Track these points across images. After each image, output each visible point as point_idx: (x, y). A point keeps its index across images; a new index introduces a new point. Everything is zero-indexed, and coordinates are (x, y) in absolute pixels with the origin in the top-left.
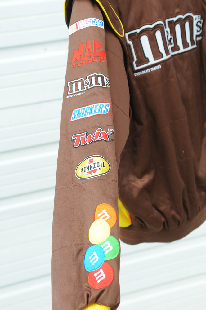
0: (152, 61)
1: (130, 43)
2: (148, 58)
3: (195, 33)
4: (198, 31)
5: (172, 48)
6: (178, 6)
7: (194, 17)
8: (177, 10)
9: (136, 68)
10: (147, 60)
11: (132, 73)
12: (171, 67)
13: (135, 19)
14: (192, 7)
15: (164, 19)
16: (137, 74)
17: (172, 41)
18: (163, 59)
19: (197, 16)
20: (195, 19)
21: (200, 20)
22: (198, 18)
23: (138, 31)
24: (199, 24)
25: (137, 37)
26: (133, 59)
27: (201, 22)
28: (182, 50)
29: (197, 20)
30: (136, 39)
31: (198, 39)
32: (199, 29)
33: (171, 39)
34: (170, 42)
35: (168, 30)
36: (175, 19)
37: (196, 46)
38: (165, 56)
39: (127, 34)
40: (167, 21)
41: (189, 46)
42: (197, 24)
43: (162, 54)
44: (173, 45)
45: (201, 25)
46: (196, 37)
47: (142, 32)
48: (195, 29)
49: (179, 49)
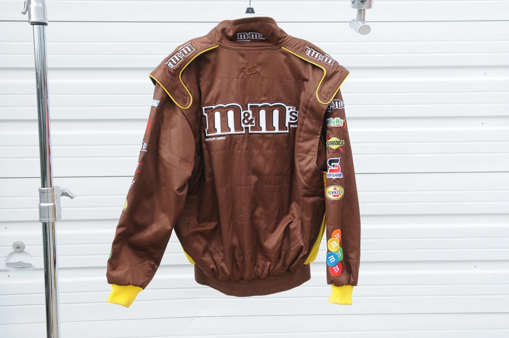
0: (219, 132)
1: (206, 115)
2: (216, 129)
3: (288, 120)
4: (291, 119)
5: (252, 127)
6: (265, 96)
7: (287, 108)
8: (263, 99)
9: (207, 135)
10: (215, 130)
11: (203, 137)
12: (239, 142)
13: (212, 98)
14: (284, 98)
15: (246, 103)
16: (207, 140)
17: (254, 122)
18: (230, 133)
19: (291, 107)
20: (289, 109)
21: (294, 110)
22: (293, 109)
23: (214, 107)
24: (294, 114)
25: (212, 112)
26: (206, 127)
27: (296, 113)
28: (264, 131)
29: (291, 110)
30: (211, 113)
31: (292, 126)
32: (293, 118)
33: (252, 120)
34: (250, 122)
35: (250, 112)
36: (260, 105)
37: (287, 131)
38: (233, 131)
39: (203, 108)
40: (249, 105)
41: (275, 130)
42: (291, 113)
43: (230, 129)
44: (254, 125)
45: (297, 115)
46: (290, 124)
47: (216, 109)
48: (288, 117)
49: (261, 130)
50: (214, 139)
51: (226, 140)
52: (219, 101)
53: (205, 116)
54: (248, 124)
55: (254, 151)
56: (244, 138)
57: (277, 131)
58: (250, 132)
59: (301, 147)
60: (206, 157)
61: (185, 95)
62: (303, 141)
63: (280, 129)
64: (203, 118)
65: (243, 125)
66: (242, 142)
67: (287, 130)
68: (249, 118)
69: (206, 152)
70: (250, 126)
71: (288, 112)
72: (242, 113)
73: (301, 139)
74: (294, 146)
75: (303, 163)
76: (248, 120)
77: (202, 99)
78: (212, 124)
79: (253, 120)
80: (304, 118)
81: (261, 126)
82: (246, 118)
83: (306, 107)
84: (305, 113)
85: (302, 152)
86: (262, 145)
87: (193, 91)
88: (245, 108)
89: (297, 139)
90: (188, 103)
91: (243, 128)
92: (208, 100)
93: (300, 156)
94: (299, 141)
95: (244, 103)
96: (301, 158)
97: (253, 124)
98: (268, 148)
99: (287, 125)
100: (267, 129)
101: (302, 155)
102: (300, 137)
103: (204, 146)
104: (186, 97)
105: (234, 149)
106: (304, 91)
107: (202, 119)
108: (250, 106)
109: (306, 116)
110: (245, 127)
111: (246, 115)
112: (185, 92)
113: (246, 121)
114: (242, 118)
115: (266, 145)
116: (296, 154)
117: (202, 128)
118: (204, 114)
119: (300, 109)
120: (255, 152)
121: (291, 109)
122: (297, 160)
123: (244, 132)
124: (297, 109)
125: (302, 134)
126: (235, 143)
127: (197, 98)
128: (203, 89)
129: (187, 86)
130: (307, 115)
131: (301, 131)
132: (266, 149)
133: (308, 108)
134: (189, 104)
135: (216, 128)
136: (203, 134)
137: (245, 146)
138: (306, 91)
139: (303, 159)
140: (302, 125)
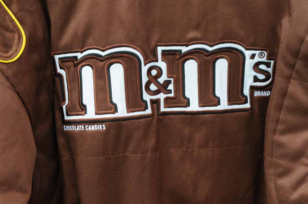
0: (91, 114)
1: (62, 72)
2: (85, 106)
3: (248, 82)
4: (256, 79)
5: (166, 99)
6: (197, 27)
7: (248, 54)
9: (67, 118)
10: (84, 108)
11: (59, 122)
12: (137, 135)
13: (75, 34)
14: (242, 33)
15: (153, 44)
16: (67, 128)
17: (171, 87)
18: (117, 115)
19: (257, 52)
20: (253, 57)
21: (264, 60)
22: (260, 56)
23: (80, 56)
24: (262, 67)
25: (76, 66)
26: (64, 100)
27: (268, 65)
28: (194, 106)
29: (257, 59)
30: (72, 69)
31: (257, 94)
32: (261, 77)
33: (167, 83)
34: (163, 88)
35: (163, 65)
36: (184, 49)
37: (248, 106)
38: (122, 112)
39: (57, 57)
40: (160, 49)
41: (219, 103)
42: (256, 67)
43: (115, 105)
44: (172, 95)
45: (270, 70)
46: (253, 89)
47: (85, 58)
48: (249, 75)
49: (188, 105)
50: (80, 128)
51: (107, 132)
52: (90, 41)
53: (60, 76)
54: (157, 92)
55: (172, 151)
56: (149, 124)
57: (224, 105)
58: (163, 109)
59: (280, 145)
60: (66, 168)
61: (8, 30)
62: (285, 132)
63: (231, 101)
64: (57, 79)
65: (147, 97)
66: (145, 136)
67: (246, 102)
68: (161, 80)
69: (65, 156)
70: (162, 96)
71: (249, 64)
72: (145, 69)
73: (280, 127)
74: (263, 141)
75: (286, 182)
76: (158, 84)
77: (53, 38)
78: (75, 94)
79: (169, 82)
80: (288, 79)
81: (187, 95)
82: (153, 79)
83: (296, 54)
84: (292, 67)
85: (283, 156)
86: (190, 140)
87: (28, 19)
88: (151, 56)
89: (270, 126)
90: (14, 48)
91: (145, 102)
92: (67, 38)
93: (278, 166)
94: (274, 132)
95: (149, 45)
96: (280, 170)
97: (170, 92)
98: (205, 144)
99: (246, 92)
100: (202, 103)
101: (283, 162)
102: (277, 121)
103: (61, 140)
104: (8, 34)
105: (125, 151)
106: (290, 15)
107: (54, 82)
108: (163, 51)
109: (294, 75)
110: (151, 100)
111: (154, 72)
112: (8, 22)
113: (153, 87)
114: (145, 79)
115: (199, 137)
116: (268, 159)
117: (56, 101)
118: (60, 71)
119: (279, 57)
120: (175, 153)
121: (257, 56)
122: (270, 173)
123: (149, 111)
124: (269, 58)
125: (283, 116)
126: (129, 138)
127: (40, 34)
128: (55, 14)
129: (14, 6)
130: (297, 72)
131: (279, 108)
132: (199, 147)
133: (300, 56)
134: (17, 51)
135: (85, 102)
136: (58, 115)
137: (152, 142)
138: (294, 15)
139: (286, 172)
140: (284, 94)
